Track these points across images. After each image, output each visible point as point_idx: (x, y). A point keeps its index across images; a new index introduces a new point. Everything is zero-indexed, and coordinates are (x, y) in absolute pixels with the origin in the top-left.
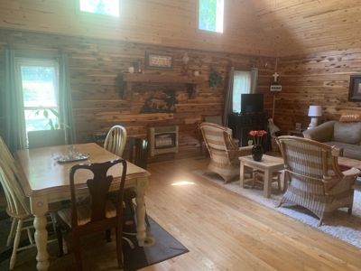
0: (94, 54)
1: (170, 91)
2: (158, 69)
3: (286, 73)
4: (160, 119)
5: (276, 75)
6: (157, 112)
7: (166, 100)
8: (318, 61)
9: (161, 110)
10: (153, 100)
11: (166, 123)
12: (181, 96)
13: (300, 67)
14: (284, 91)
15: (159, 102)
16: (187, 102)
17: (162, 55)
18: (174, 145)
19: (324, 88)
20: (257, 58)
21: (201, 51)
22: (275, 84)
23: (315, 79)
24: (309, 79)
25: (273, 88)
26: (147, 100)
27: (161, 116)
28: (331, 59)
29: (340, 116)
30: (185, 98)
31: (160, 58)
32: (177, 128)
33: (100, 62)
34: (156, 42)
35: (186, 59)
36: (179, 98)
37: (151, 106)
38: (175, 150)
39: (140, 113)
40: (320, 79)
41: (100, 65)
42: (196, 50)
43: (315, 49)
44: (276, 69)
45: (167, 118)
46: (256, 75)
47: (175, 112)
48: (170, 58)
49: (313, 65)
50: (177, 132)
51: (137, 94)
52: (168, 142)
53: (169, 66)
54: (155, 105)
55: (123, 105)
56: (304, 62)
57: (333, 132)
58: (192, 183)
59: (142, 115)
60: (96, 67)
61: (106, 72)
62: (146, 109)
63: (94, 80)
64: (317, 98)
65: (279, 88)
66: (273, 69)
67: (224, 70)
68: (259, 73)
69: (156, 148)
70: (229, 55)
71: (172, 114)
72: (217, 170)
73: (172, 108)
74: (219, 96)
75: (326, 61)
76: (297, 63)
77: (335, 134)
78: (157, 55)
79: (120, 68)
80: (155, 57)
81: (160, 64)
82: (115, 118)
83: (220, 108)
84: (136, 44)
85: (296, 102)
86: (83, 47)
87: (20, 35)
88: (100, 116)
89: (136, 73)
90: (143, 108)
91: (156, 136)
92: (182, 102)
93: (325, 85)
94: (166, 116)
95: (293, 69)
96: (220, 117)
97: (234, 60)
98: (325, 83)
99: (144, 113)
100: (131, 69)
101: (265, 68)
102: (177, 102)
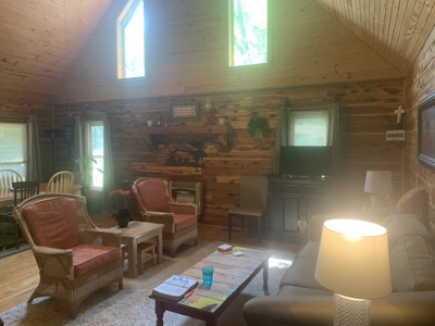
0: (129, 112)
2: (183, 120)
4: (185, 173)
5: (399, 112)
6: (183, 165)
7: (192, 153)
9: (186, 163)
10: (178, 153)
11: (193, 178)
12: (209, 148)
15: (184, 155)
16: (218, 156)
17: (186, 105)
21: (235, 93)
25: (392, 136)
26: (173, 152)
27: (187, 170)
30: (216, 151)
31: (184, 108)
32: (198, 185)
33: (133, 119)
34: (178, 93)
35: (208, 106)
36: (207, 151)
37: (177, 159)
39: (166, 165)
41: (133, 121)
42: (228, 93)
44: (404, 99)
45: (194, 173)
47: (203, 166)
48: (194, 107)
50: (197, 190)
51: (163, 146)
53: (194, 115)
54: (180, 158)
55: (150, 157)
59: (168, 168)
60: (130, 123)
61: (137, 126)
62: (172, 162)
63: (129, 135)
65: (400, 135)
66: (393, 100)
71: (200, 169)
73: (200, 162)
74: (267, 149)
78: (181, 105)
80: (179, 108)
81: (184, 115)
82: (143, 168)
83: (269, 166)
84: (161, 98)
86: (121, 108)
88: (133, 166)
90: (168, 160)
92: (212, 155)
94: (193, 170)
99: (169, 165)
100: (149, 123)
101: (373, 100)
102: (206, 156)
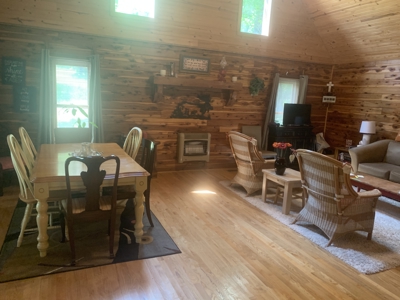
0: (127, 55)
1: (204, 96)
2: (193, 73)
3: (342, 83)
4: (192, 125)
5: (330, 85)
6: (189, 117)
7: (199, 106)
8: (378, 71)
9: (193, 115)
10: (186, 105)
11: (198, 130)
12: (216, 102)
13: (357, 76)
14: (339, 103)
15: (192, 108)
16: (223, 109)
17: (198, 58)
18: (205, 153)
19: (382, 102)
20: (308, 64)
21: (242, 55)
22: (328, 94)
23: (373, 91)
24: (366, 90)
25: (326, 99)
26: (179, 104)
27: (194, 122)
28: (392, 70)
29: (397, 134)
30: (221, 105)
31: (196, 61)
32: (210, 135)
33: (133, 64)
34: (192, 45)
35: (224, 63)
36: (214, 104)
37: (183, 111)
38: (206, 158)
39: (171, 117)
40: (378, 91)
41: (132, 66)
42: (236, 54)
43: (375, 57)
44: (331, 77)
45: (200, 124)
46: (305, 84)
47: (208, 118)
48: (206, 62)
49: (371, 75)
50: (209, 140)
51: (169, 98)
52: (199, 149)
53: (205, 70)
54: (187, 110)
55: (154, 108)
56: (362, 72)
57: (386, 152)
58: (214, 193)
59: (173, 120)
60: (127, 69)
61: (137, 73)
62: (177, 114)
63: (126, 82)
64: (374, 113)
65: (332, 99)
66: (327, 78)
67: (268, 76)
68: (310, 81)
69: (185, 155)
70: (275, 60)
71: (205, 121)
72: (242, 182)
73: (206, 114)
74: (260, 104)
75: (386, 71)
76: (355, 73)
77: (388, 155)
78: (193, 58)
79: (152, 70)
80: (190, 61)
81: (195, 68)
82: (144, 120)
83: (260, 118)
84: (170, 46)
85: (350, 116)
86: (116, 48)
87: (56, 35)
88: (129, 118)
89: (168, 76)
90: (174, 112)
91: (185, 142)
92: (218, 108)
93: (383, 99)
94: (199, 122)
95: (350, 78)
96: (260, 128)
97: (280, 66)
98: (384, 96)
99: (175, 117)
100: (164, 72)
101: (318, 76)
102: (212, 109)
